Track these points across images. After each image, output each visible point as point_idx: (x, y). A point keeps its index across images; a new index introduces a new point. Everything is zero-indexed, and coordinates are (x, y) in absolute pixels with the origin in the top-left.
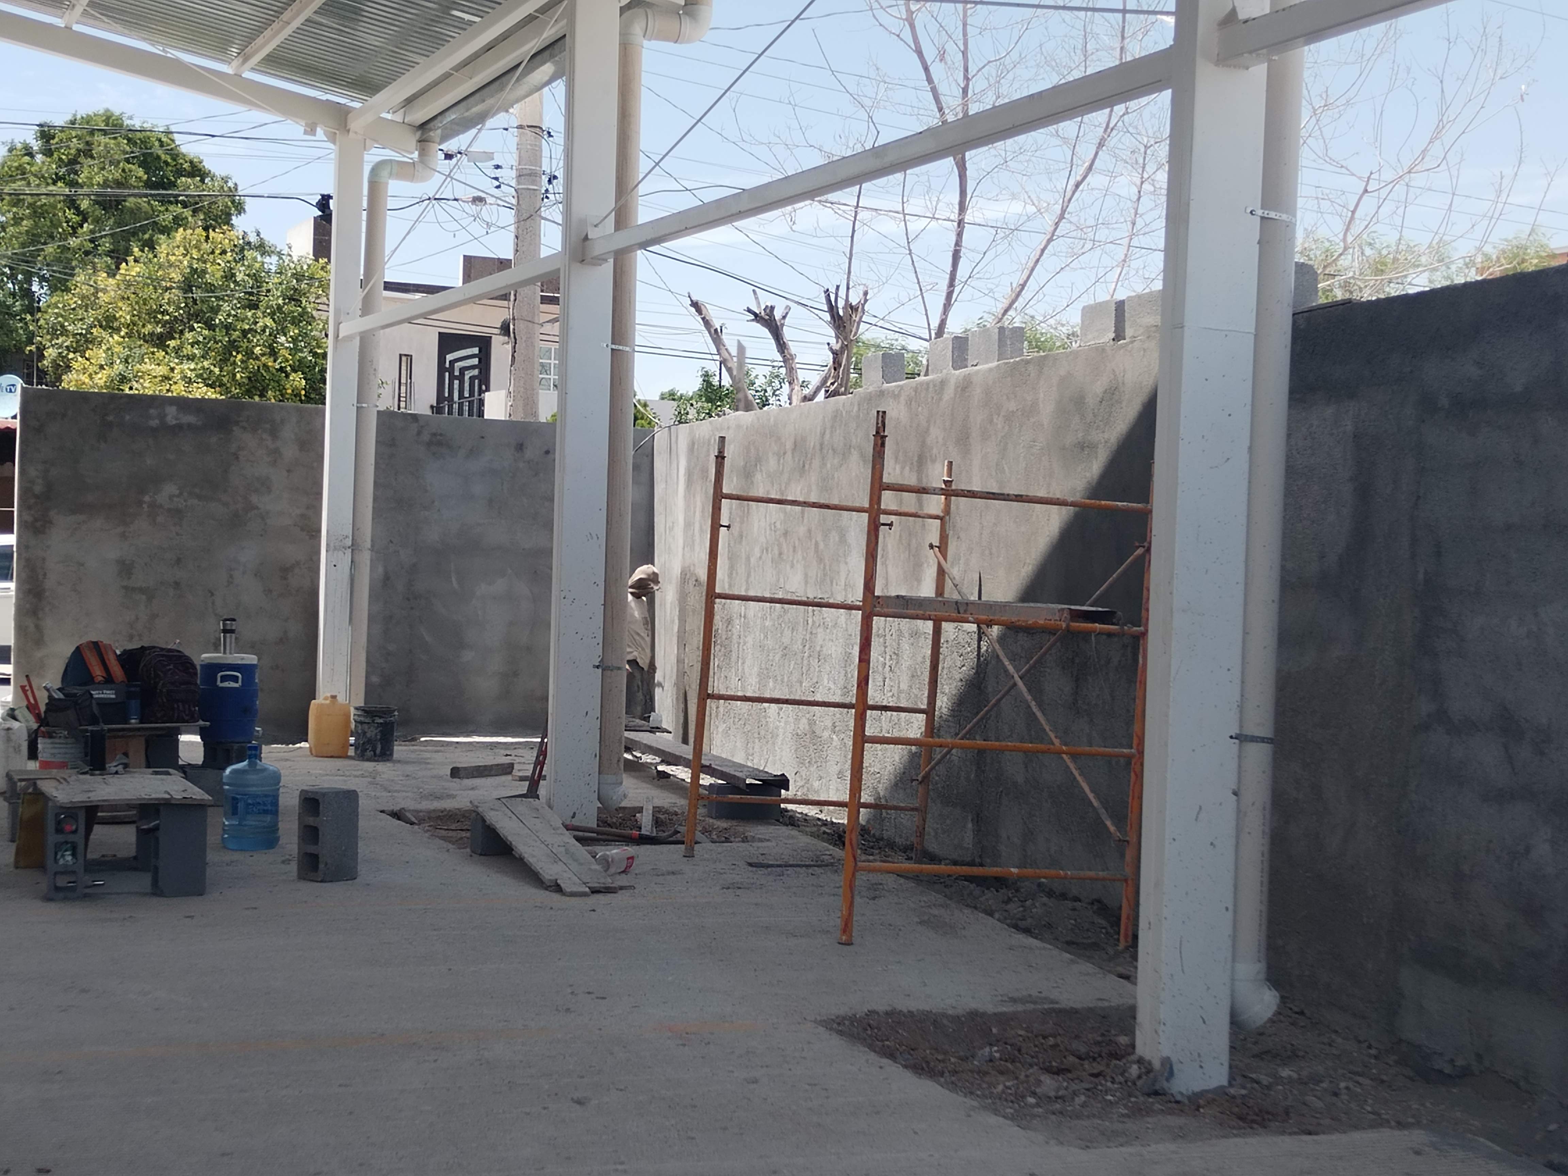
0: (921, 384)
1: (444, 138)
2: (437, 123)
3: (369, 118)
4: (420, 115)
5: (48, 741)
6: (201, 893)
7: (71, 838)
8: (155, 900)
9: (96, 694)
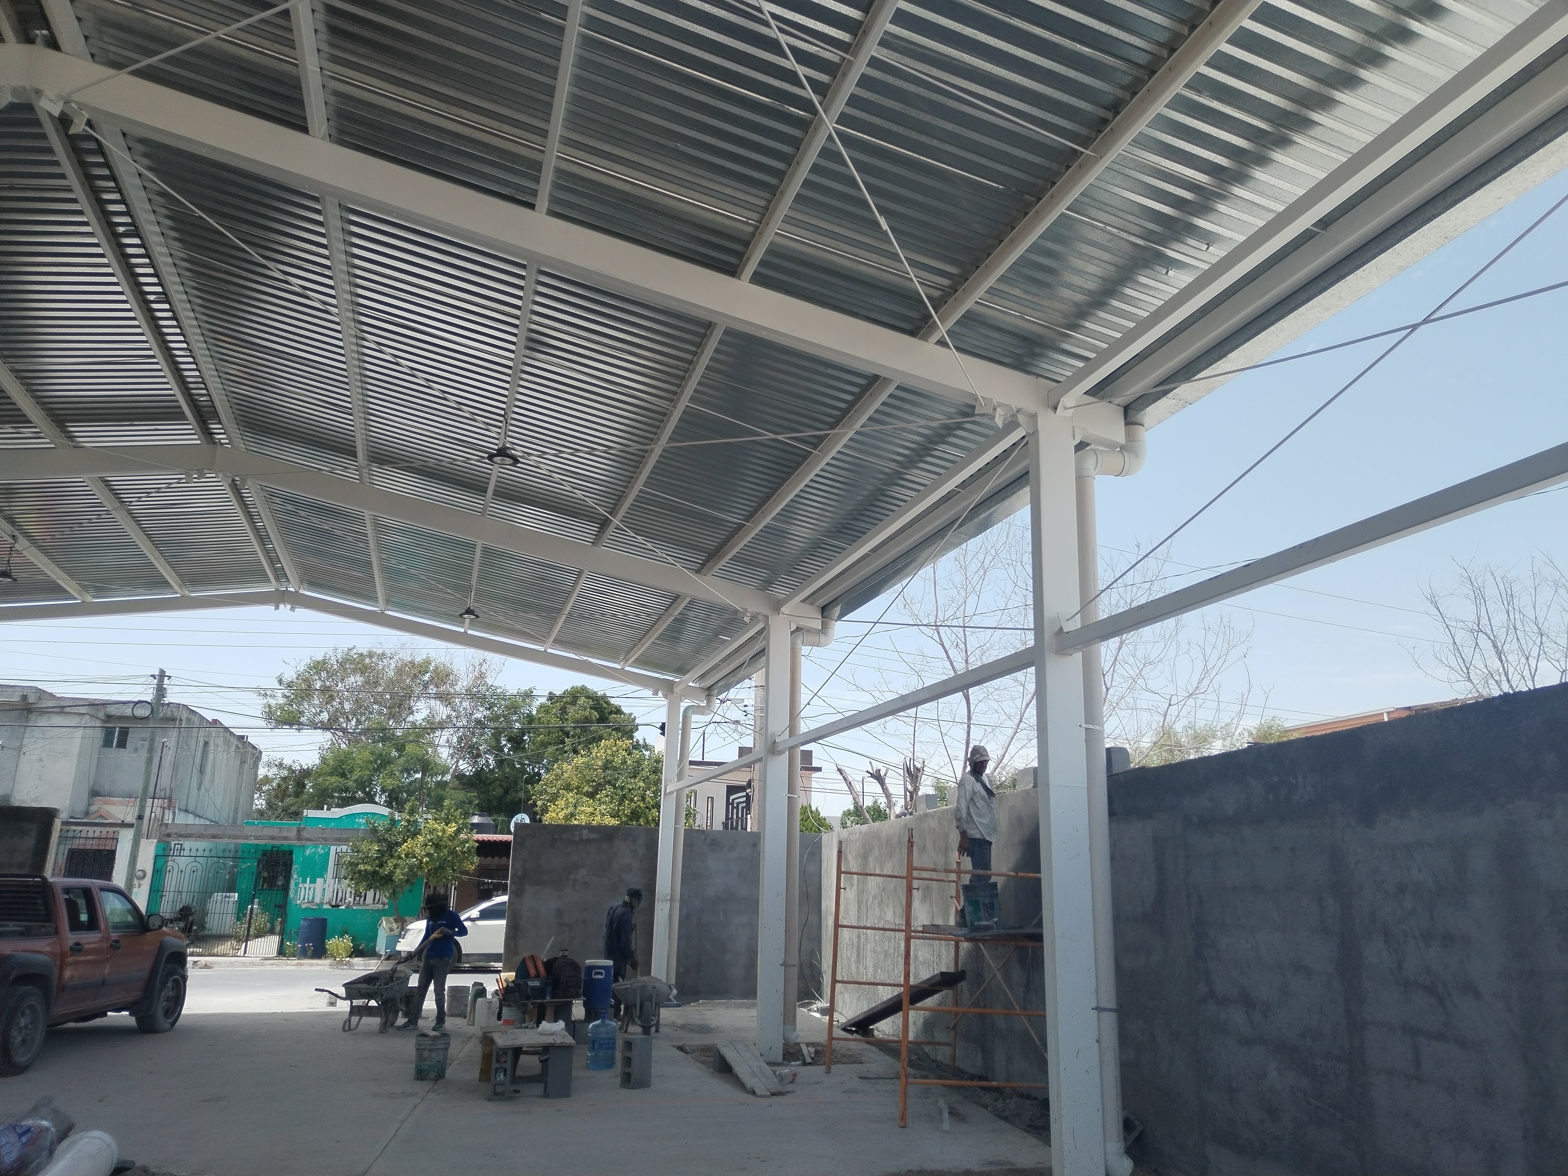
0: (945, 810)
1: (720, 693)
2: (714, 687)
3: (683, 686)
4: (708, 683)
5: (508, 1008)
6: (568, 1096)
7: (504, 1065)
8: (545, 1100)
9: (530, 983)
